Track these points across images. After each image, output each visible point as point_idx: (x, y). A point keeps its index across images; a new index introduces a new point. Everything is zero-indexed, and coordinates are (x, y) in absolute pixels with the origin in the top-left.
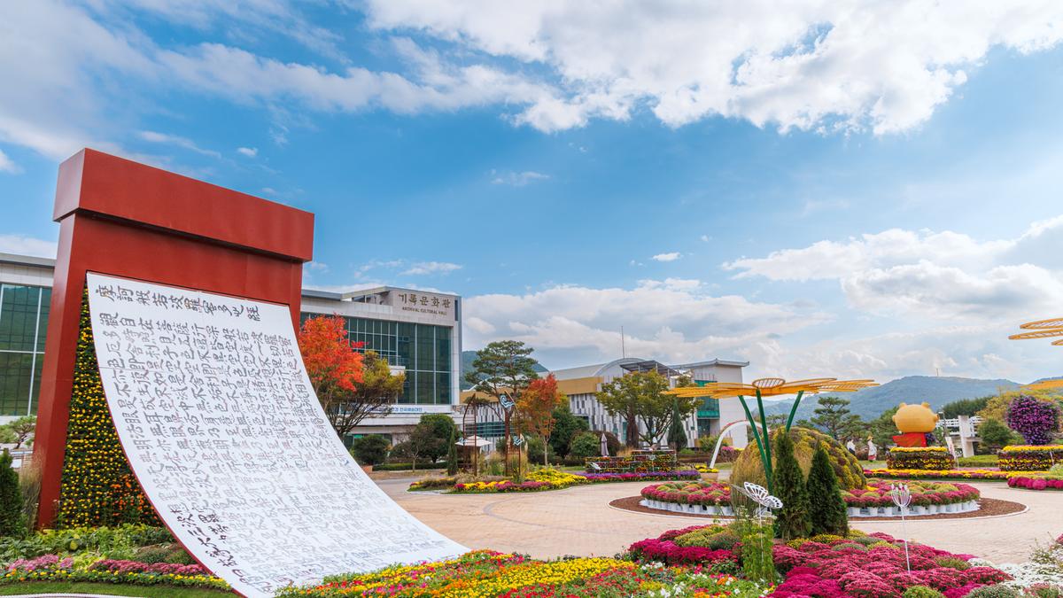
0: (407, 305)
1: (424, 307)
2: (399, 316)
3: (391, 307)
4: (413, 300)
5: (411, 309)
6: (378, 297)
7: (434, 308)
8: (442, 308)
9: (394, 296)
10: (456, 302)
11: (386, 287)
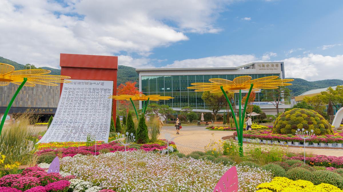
0: (261, 68)
1: (268, 68)
2: (258, 72)
3: (255, 69)
4: (263, 66)
5: (263, 69)
6: (251, 66)
7: (272, 68)
8: (276, 67)
9: (256, 65)
10: (281, 65)
11: (253, 63)
